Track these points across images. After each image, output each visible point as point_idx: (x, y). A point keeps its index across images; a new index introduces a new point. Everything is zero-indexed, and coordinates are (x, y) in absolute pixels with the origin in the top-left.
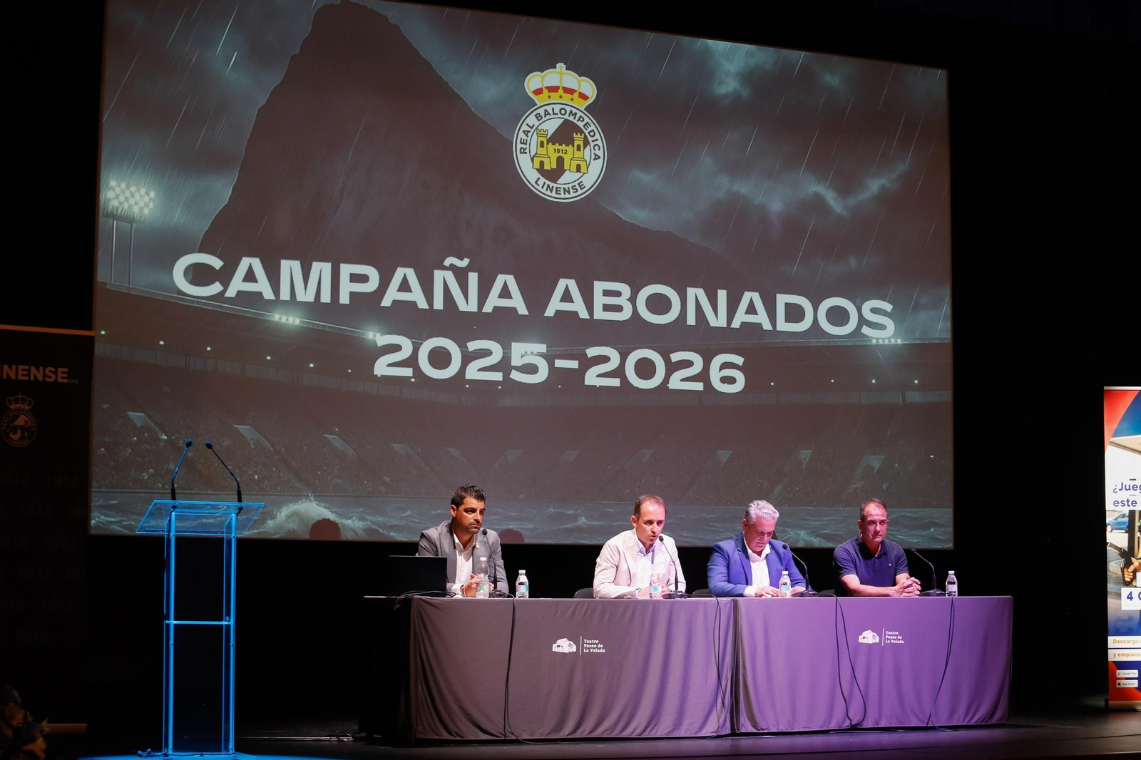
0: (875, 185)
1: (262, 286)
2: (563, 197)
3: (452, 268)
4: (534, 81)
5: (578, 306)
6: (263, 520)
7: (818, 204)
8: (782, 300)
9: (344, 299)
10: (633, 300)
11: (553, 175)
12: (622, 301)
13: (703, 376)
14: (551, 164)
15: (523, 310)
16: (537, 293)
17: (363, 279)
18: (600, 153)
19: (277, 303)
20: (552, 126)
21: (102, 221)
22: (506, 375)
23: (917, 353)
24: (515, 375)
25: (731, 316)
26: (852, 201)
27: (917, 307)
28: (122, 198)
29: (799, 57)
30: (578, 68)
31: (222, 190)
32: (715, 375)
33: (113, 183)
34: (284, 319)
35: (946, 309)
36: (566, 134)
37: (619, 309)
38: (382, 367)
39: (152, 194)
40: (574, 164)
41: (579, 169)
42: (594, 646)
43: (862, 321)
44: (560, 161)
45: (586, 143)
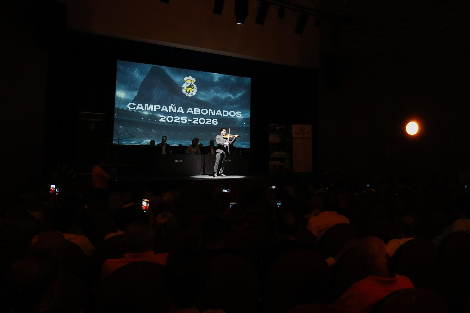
0: (239, 95)
1: (142, 108)
2: (190, 96)
3: (172, 106)
4: (185, 79)
5: (192, 112)
6: (141, 143)
7: (230, 98)
8: (224, 111)
9: (155, 110)
10: (200, 111)
12: (199, 111)
13: (211, 122)
14: (188, 91)
15: (183, 112)
16: (185, 109)
17: (158, 107)
18: (196, 89)
19: (144, 110)
20: (188, 85)
21: (116, 98)
22: (180, 122)
23: (245, 119)
24: (182, 122)
25: (216, 114)
26: (235, 97)
27: (245, 113)
28: (119, 94)
29: (227, 76)
30: (193, 77)
31: (135, 94)
32: (213, 122)
33: (118, 92)
34: (145, 113)
35: (249, 113)
36: (190, 86)
37: (198, 112)
38: (161, 120)
39: (124, 94)
40: (192, 91)
41: (192, 92)
43: (236, 115)
44: (189, 90)
45: (194, 88)
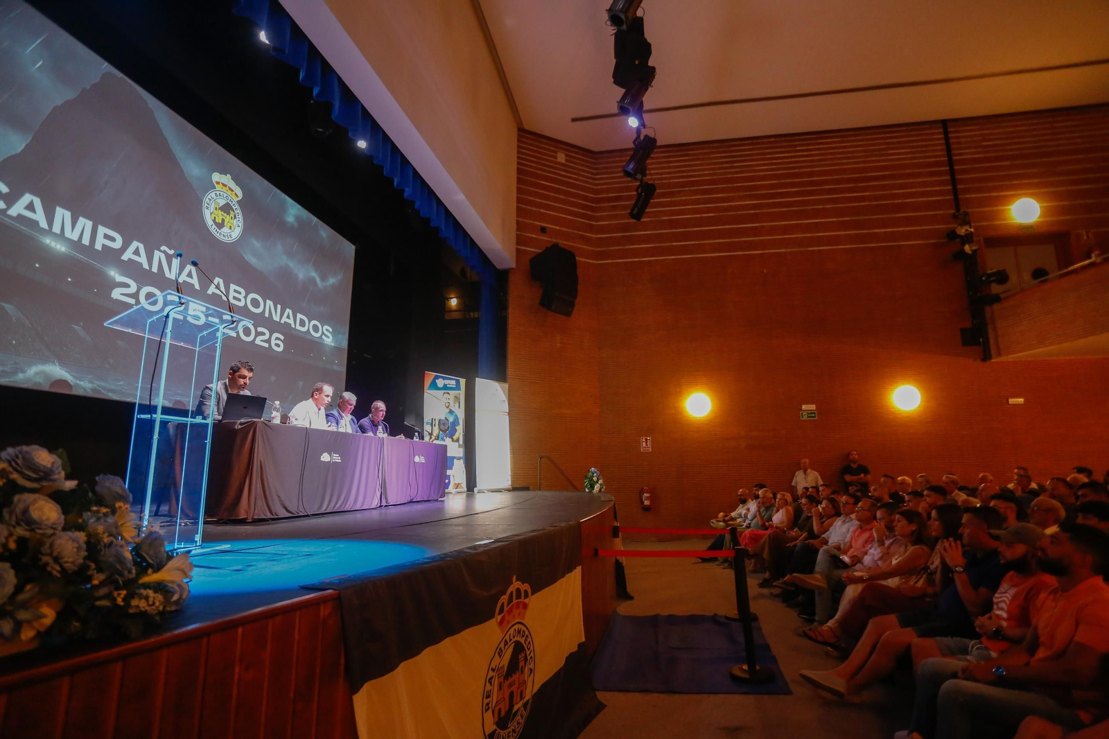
0: (332, 281)
1: (40, 216)
2: (222, 238)
3: (164, 252)
4: (216, 177)
6: (15, 372)
7: (313, 281)
8: (299, 316)
9: (98, 247)
10: (245, 297)
11: (220, 225)
12: (241, 297)
13: (268, 341)
14: (219, 220)
15: (197, 287)
16: (206, 279)
17: (113, 239)
18: (240, 225)
19: (49, 232)
20: (222, 202)
22: (185, 317)
23: (337, 350)
24: (189, 319)
25: (281, 319)
26: (325, 284)
27: (338, 332)
29: (315, 220)
30: (236, 179)
31: (15, 142)
32: (273, 342)
34: (53, 244)
35: (347, 336)
36: (226, 208)
37: (239, 300)
38: (116, 294)
40: (229, 225)
41: (230, 228)
42: (337, 458)
43: (323, 333)
44: (223, 220)
45: (235, 217)
